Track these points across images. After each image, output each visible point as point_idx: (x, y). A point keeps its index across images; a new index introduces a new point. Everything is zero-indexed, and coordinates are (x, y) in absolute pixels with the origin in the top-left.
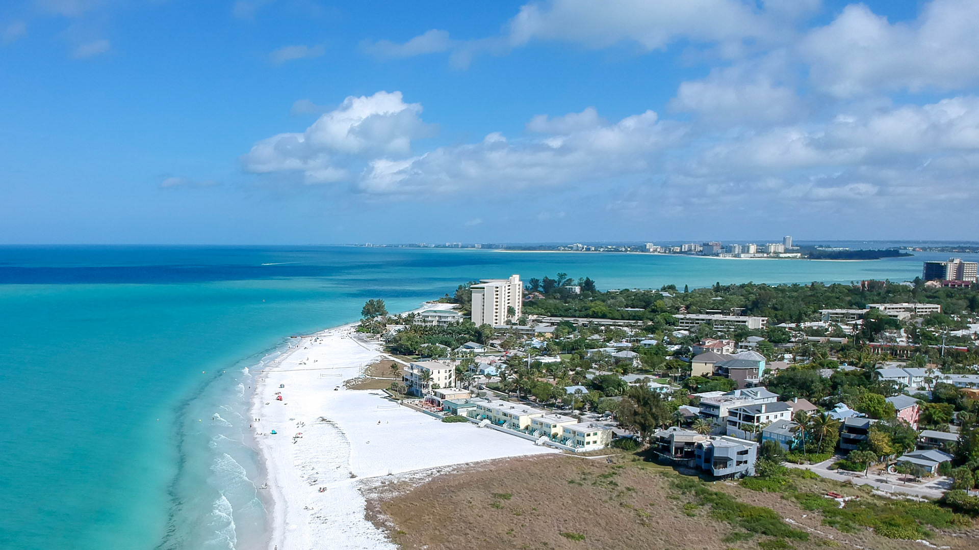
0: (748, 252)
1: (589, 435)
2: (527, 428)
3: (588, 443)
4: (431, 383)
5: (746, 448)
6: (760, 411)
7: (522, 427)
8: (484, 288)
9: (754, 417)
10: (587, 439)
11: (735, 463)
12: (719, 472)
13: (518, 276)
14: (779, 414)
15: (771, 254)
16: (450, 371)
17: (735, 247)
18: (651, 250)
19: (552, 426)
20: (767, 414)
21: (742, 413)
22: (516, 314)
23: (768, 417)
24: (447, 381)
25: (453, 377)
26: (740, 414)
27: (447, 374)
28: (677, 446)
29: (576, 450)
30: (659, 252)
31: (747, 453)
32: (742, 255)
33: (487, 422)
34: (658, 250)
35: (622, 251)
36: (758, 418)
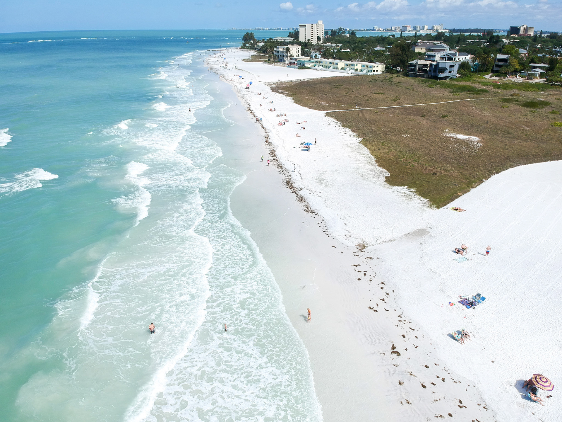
0: (424, 30)
1: (374, 67)
2: (342, 68)
3: (374, 71)
4: (289, 55)
5: (454, 64)
6: (456, 56)
7: (339, 68)
8: (306, 25)
9: (453, 58)
10: (374, 69)
11: (448, 71)
12: (442, 75)
13: (322, 21)
14: (464, 57)
15: (435, 31)
16: (298, 48)
17: (417, 27)
18: (377, 30)
19: (355, 65)
20: (459, 57)
21: (447, 57)
22: (322, 41)
23: (459, 59)
24: (297, 54)
25: (300, 52)
26: (446, 58)
27: (297, 50)
28: (419, 67)
29: (369, 74)
30: (381, 31)
31: (454, 67)
32: (421, 31)
33: (321, 67)
34: (380, 30)
35: (362, 30)
36: (455, 58)
